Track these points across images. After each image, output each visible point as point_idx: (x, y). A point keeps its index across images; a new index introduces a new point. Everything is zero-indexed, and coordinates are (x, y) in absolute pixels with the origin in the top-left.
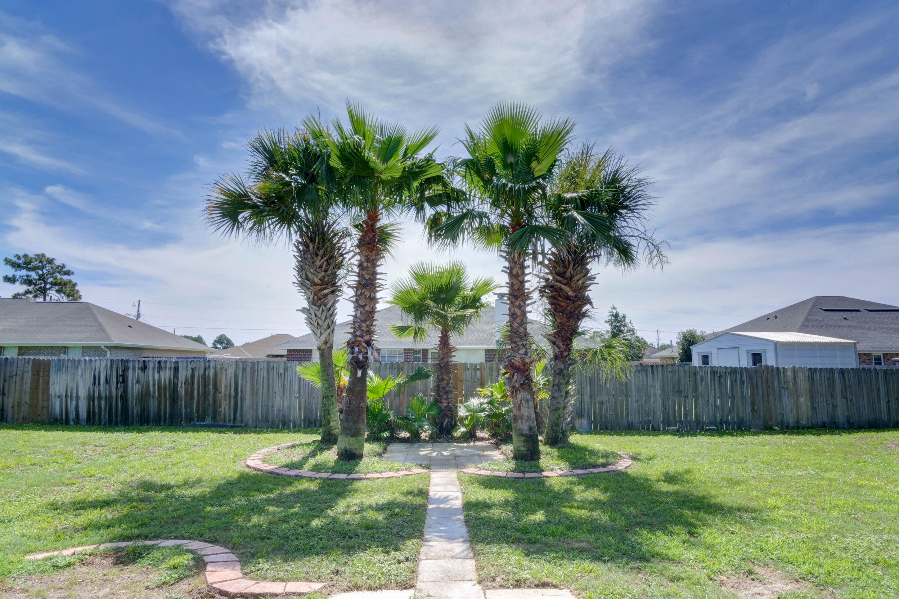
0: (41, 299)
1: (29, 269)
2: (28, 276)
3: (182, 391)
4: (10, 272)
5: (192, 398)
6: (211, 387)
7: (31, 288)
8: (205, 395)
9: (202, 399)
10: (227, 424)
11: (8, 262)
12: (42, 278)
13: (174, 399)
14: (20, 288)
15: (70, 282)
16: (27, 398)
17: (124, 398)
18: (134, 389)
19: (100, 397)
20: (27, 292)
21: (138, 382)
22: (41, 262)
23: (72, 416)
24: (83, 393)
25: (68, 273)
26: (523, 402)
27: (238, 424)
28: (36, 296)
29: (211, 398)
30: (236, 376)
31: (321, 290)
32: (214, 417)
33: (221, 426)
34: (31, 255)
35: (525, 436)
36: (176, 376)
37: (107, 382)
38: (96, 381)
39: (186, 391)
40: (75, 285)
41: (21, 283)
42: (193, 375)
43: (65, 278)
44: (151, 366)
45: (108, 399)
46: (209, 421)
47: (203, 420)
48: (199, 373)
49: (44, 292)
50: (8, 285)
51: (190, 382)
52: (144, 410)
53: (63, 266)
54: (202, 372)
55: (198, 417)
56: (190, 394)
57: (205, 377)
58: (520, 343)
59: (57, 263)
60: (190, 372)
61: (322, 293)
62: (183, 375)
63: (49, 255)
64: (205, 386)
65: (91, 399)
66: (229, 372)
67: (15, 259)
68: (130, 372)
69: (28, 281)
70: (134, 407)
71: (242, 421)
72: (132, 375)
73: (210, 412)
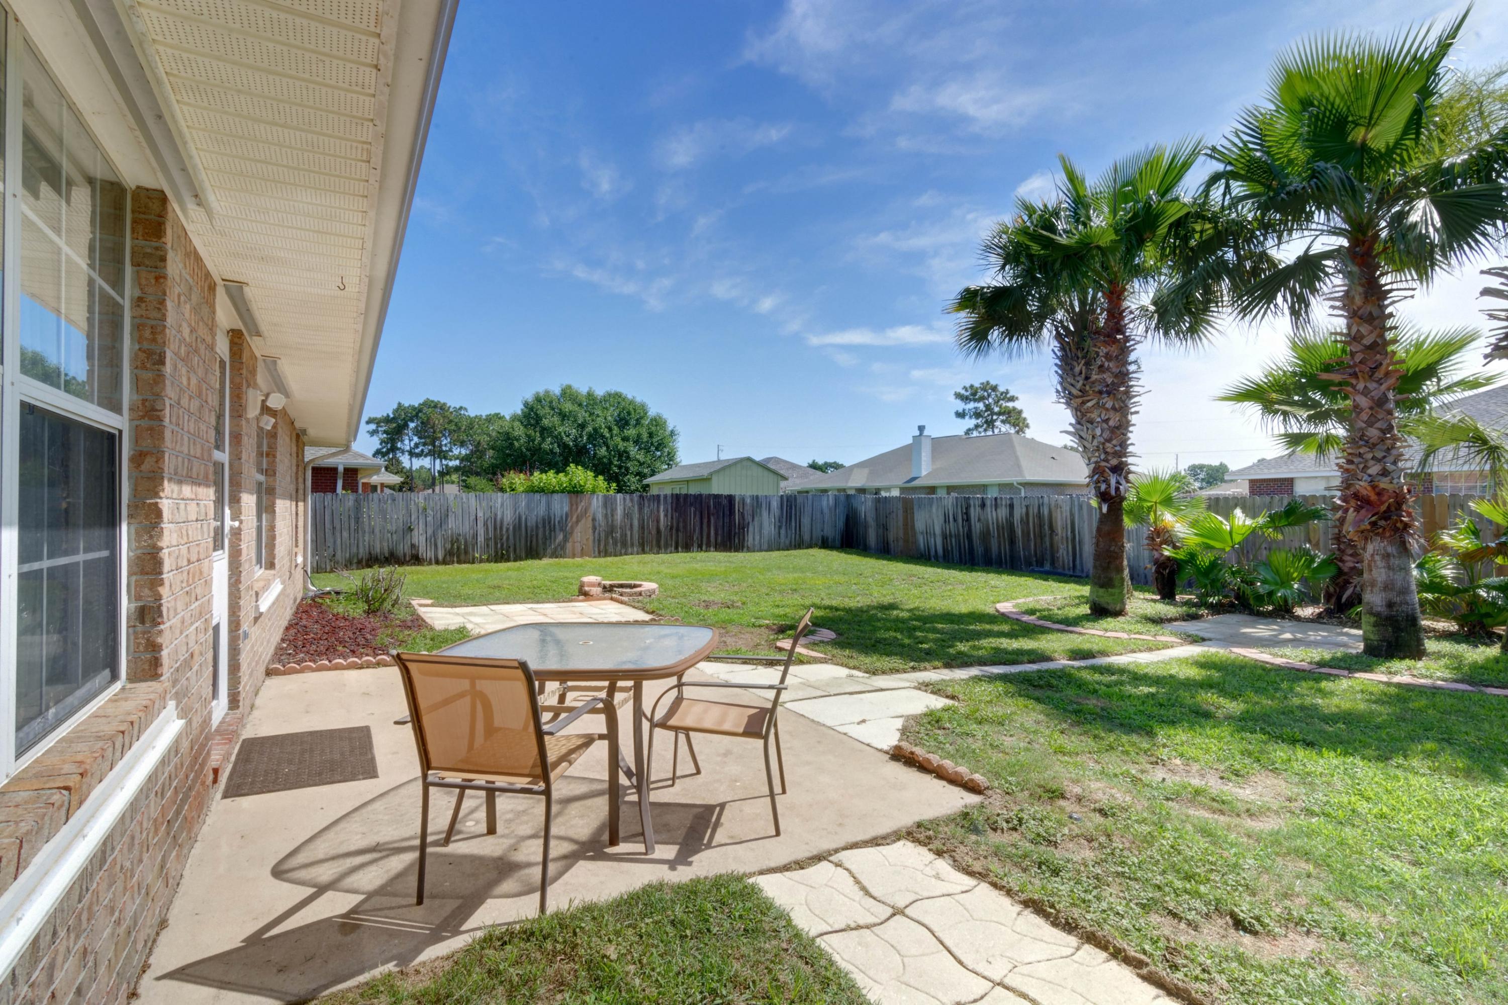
0: (990, 433)
1: (975, 400)
2: (976, 408)
3: (1019, 532)
4: (960, 406)
5: (1029, 540)
6: (1046, 527)
7: (979, 421)
8: (1042, 536)
9: (1038, 541)
10: (1067, 572)
11: (958, 396)
12: (988, 408)
13: (1012, 541)
14: (970, 423)
15: (1014, 409)
16: (901, 534)
17: (969, 536)
18: (977, 527)
19: (951, 535)
20: (977, 426)
21: (979, 520)
22: (985, 390)
23: (933, 553)
24: (938, 531)
25: (1012, 399)
26: (1377, 558)
27: (1078, 573)
28: (985, 430)
29: (1047, 539)
30: (1072, 515)
31: (1083, 403)
32: (1053, 563)
33: (1060, 574)
34: (977, 385)
35: (1377, 615)
36: (1011, 514)
37: (955, 520)
38: (946, 520)
39: (1023, 532)
40: (1020, 412)
41: (971, 417)
42: (1027, 514)
43: (1010, 405)
44: (988, 503)
45: (957, 536)
46: (1047, 567)
47: (1042, 565)
48: (1033, 511)
49: (990, 424)
50: (959, 420)
51: (1025, 521)
52: (987, 550)
53: (1007, 392)
54: (1036, 511)
55: (1037, 561)
56: (1026, 534)
57: (1040, 516)
58: (1370, 456)
59: (1002, 389)
60: (1024, 510)
61: (1085, 407)
62: (1018, 513)
63: (993, 382)
64: (1041, 526)
65: (945, 537)
66: (1064, 509)
67: (963, 392)
68: (972, 509)
69: (977, 415)
70: (979, 549)
71: (1082, 571)
72: (974, 513)
73: (1048, 557)
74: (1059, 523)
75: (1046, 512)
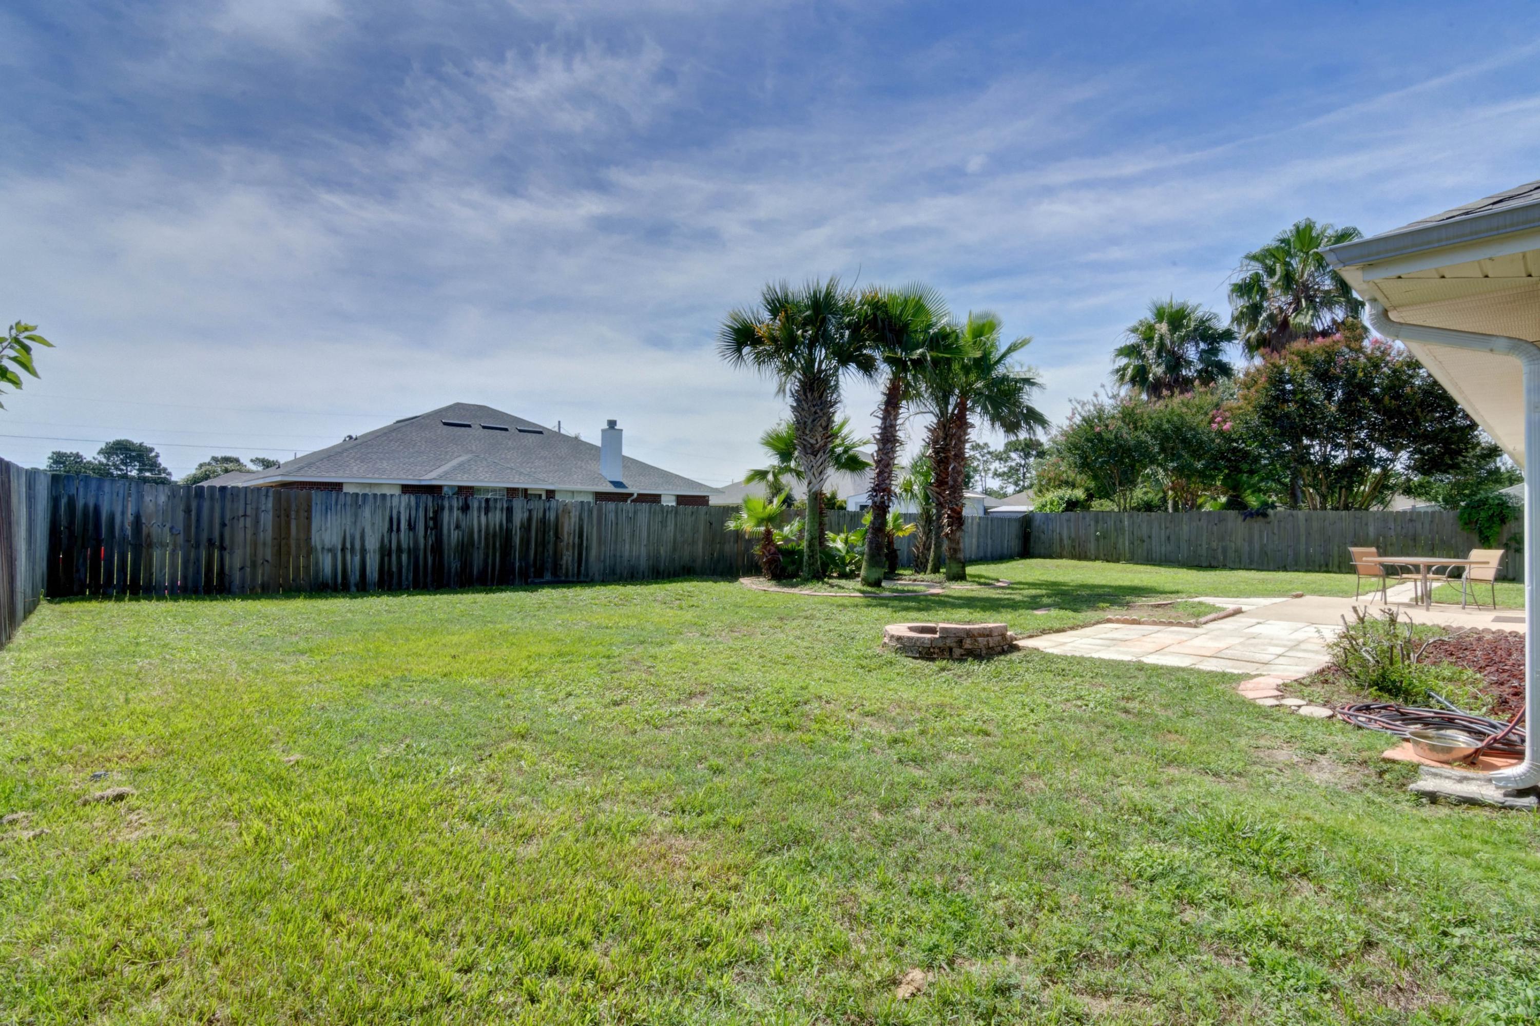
3: (516, 539)
5: (528, 548)
6: (551, 533)
8: (544, 544)
9: (540, 549)
10: (570, 579)
13: (505, 550)
17: (438, 547)
18: (453, 537)
19: (399, 549)
21: (458, 527)
23: (354, 577)
24: (372, 544)
27: (582, 578)
29: (551, 547)
30: (581, 519)
32: (555, 570)
33: (563, 583)
36: (509, 518)
37: (410, 527)
38: (393, 526)
39: (522, 540)
42: (530, 519)
44: (475, 505)
45: (413, 552)
46: (548, 577)
47: (541, 576)
48: (537, 517)
51: (526, 527)
52: (466, 564)
54: (541, 515)
55: (535, 571)
56: (525, 542)
57: (544, 521)
60: (526, 515)
62: (519, 517)
64: (545, 533)
65: (385, 552)
68: (446, 513)
70: (452, 562)
71: (587, 573)
72: (449, 518)
73: (549, 565)
74: (566, 529)
75: (553, 518)
